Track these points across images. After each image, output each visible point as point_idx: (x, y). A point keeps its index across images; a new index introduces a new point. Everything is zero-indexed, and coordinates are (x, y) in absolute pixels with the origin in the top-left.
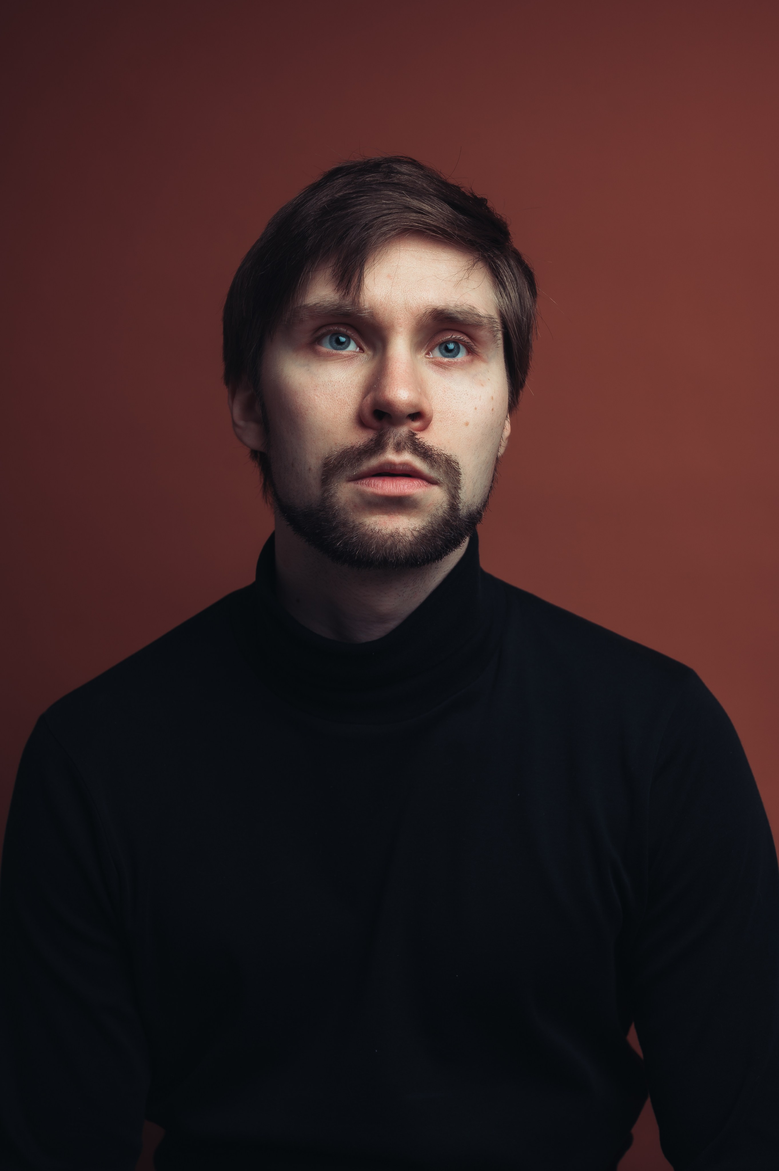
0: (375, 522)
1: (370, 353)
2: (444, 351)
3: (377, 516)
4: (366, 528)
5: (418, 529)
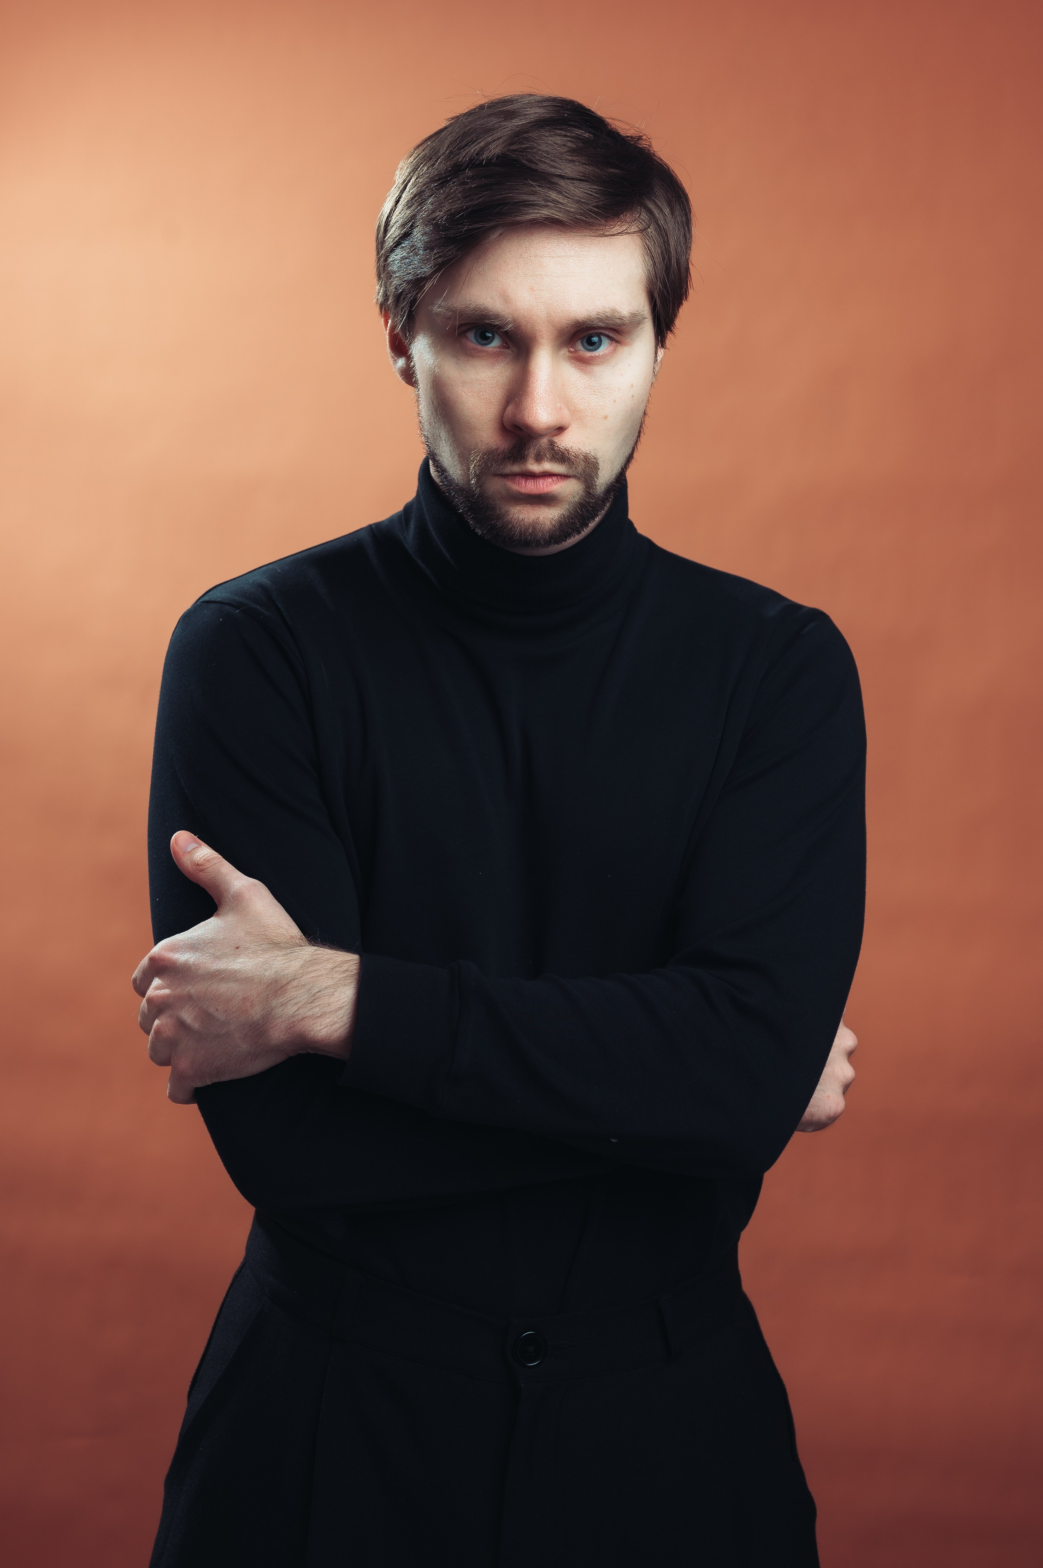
0: (519, 512)
2: (585, 345)
3: (522, 507)
4: (511, 516)
5: (556, 518)
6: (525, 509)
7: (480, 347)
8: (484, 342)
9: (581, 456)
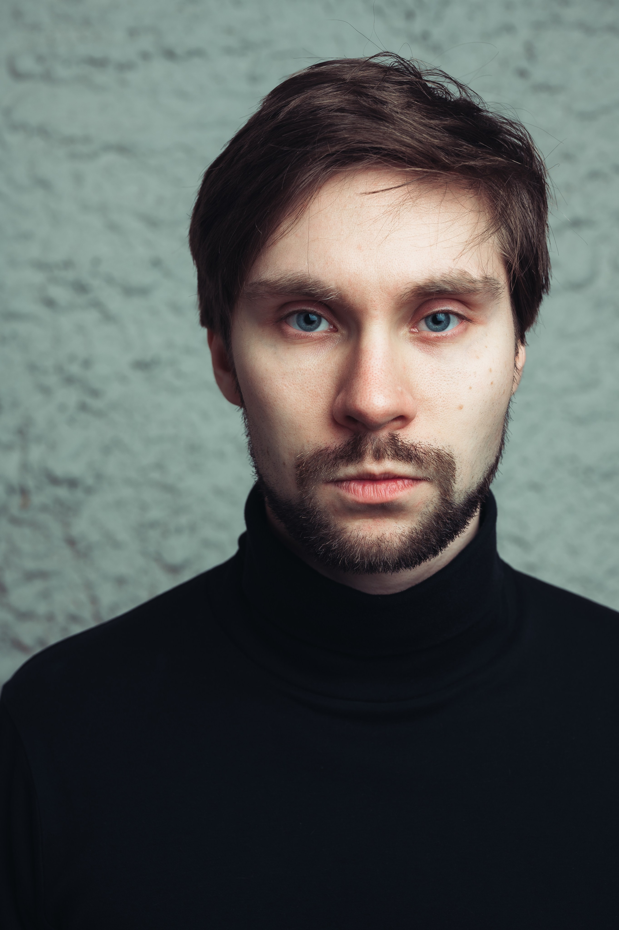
0: (359, 527)
1: (344, 332)
2: (431, 324)
3: (361, 520)
4: (349, 534)
5: (407, 533)
6: (366, 524)
7: (303, 333)
8: (309, 326)
9: (433, 453)
